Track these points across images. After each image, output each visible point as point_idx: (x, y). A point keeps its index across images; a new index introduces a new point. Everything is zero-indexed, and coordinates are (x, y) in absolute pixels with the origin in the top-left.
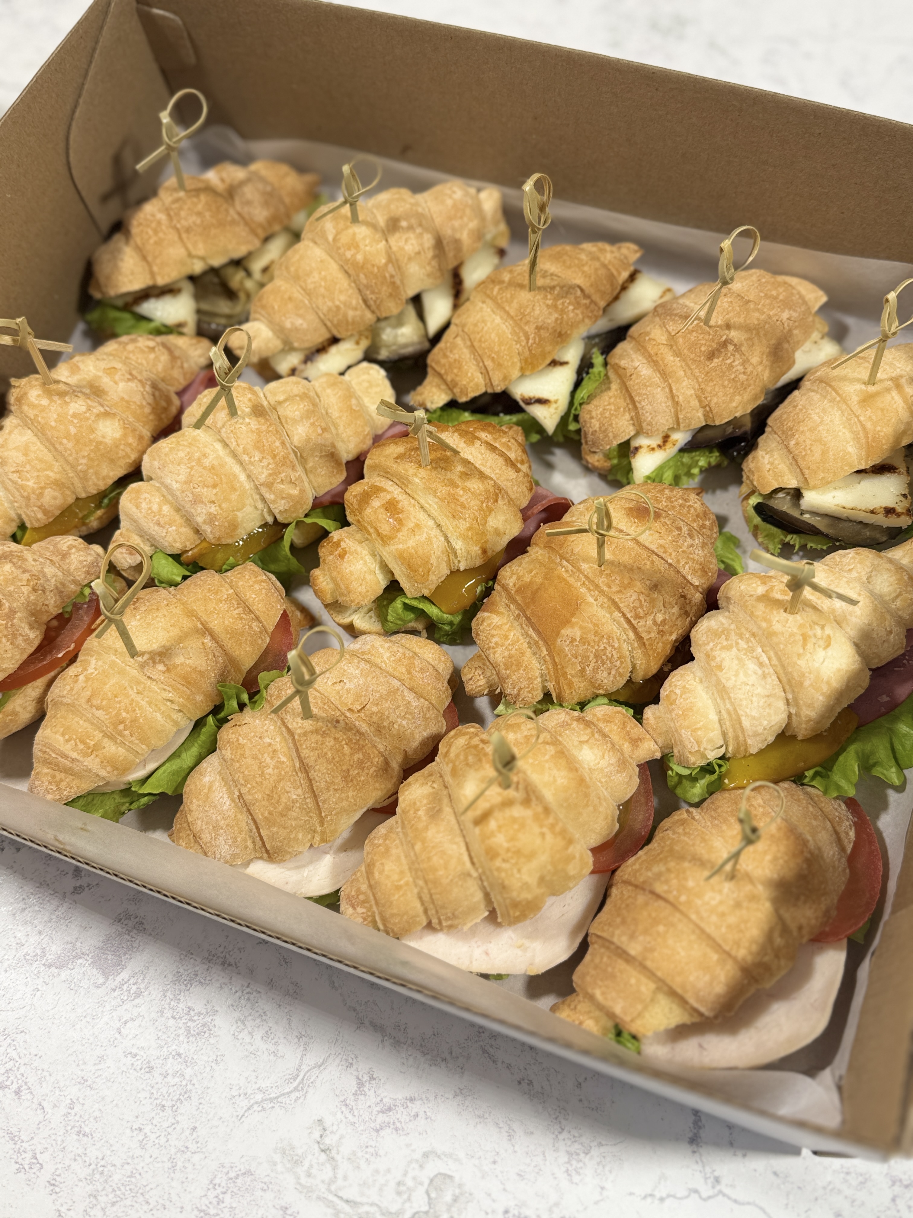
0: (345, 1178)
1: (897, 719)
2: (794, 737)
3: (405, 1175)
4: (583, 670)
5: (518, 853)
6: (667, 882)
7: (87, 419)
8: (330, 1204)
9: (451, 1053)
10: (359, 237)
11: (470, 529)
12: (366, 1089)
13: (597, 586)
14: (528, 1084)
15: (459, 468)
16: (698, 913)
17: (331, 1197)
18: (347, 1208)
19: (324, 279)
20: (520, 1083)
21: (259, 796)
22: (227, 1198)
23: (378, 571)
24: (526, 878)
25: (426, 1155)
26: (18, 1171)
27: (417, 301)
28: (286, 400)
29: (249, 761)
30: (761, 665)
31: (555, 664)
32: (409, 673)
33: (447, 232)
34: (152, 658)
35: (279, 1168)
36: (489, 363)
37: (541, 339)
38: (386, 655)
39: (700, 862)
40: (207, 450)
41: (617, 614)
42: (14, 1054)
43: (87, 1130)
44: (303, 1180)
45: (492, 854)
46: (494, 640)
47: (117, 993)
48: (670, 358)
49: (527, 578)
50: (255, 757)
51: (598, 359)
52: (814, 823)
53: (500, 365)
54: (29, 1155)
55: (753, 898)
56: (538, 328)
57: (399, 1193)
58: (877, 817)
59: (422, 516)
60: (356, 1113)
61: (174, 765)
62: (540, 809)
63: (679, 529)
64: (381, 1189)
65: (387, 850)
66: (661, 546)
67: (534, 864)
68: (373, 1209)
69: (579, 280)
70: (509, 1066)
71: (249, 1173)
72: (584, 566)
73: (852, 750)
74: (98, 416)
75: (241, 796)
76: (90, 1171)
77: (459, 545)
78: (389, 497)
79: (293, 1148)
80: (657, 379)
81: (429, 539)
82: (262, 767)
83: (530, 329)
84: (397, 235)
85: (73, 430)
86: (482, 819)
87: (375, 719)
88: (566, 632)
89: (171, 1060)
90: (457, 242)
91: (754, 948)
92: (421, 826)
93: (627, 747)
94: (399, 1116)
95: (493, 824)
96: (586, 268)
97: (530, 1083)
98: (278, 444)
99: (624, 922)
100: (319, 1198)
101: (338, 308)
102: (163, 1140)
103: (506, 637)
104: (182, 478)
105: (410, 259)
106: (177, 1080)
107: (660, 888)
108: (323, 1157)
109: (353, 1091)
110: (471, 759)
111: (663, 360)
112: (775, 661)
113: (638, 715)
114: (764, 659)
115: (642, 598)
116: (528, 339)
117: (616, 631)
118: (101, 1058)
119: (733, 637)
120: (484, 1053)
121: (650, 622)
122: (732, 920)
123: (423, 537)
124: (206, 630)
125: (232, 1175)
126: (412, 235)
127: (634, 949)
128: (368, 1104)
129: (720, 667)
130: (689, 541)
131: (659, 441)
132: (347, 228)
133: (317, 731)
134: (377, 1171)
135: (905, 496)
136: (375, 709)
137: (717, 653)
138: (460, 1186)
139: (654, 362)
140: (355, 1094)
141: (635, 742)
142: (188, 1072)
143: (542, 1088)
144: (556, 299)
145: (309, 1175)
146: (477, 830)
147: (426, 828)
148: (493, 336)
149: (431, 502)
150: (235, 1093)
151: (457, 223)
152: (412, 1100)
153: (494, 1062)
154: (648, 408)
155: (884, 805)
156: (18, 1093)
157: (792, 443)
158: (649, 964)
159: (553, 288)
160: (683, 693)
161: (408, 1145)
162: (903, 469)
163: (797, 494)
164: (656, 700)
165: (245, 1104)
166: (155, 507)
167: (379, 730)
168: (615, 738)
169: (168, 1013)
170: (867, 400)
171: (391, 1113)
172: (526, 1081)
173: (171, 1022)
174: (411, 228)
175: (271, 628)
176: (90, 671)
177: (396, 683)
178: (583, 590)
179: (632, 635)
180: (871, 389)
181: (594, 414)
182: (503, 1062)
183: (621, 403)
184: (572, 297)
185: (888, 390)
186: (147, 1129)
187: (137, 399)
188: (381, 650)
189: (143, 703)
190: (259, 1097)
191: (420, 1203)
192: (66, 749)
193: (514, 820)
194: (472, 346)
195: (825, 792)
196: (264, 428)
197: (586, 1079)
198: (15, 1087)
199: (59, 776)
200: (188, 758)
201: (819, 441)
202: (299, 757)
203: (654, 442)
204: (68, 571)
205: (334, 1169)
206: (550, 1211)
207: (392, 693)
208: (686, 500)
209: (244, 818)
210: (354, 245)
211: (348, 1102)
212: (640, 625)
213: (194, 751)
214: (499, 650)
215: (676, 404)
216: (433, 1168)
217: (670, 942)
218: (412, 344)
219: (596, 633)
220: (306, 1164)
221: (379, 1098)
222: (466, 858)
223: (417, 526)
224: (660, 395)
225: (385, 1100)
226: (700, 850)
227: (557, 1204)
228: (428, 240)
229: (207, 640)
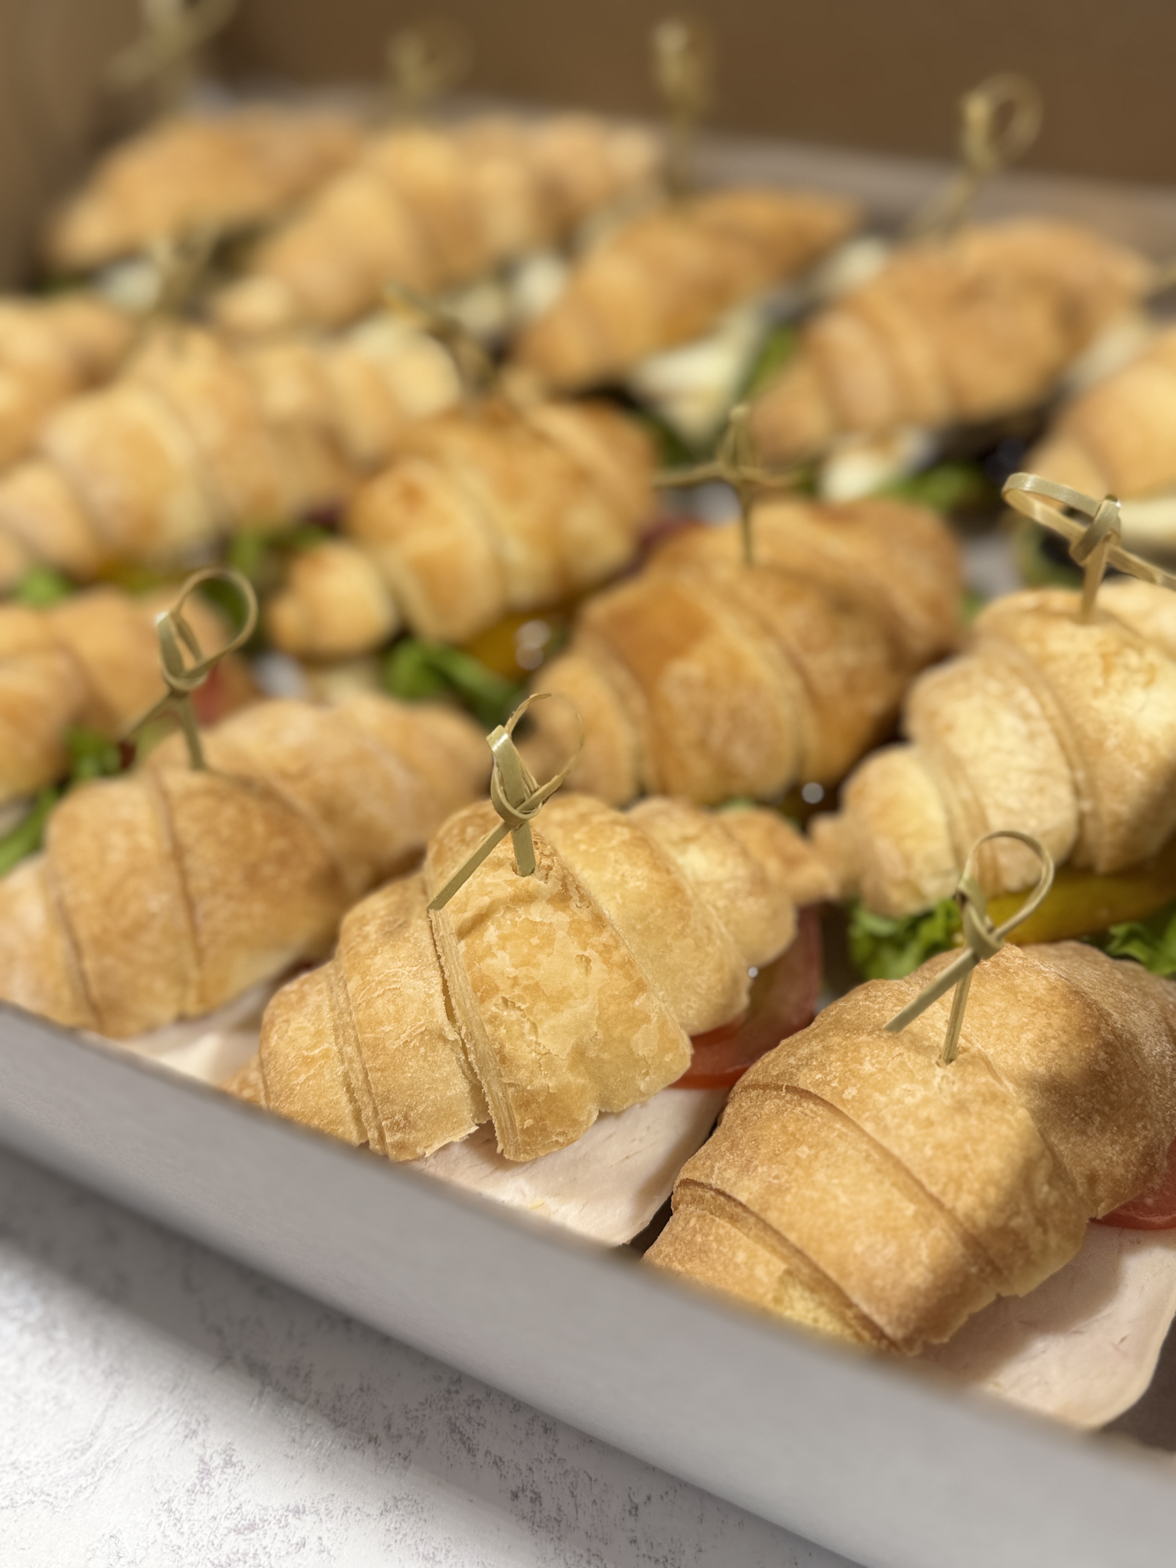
5: (535, 989)
6: (822, 1067)
9: (389, 1427)
12: (213, 1484)
14: (532, 1501)
20: (515, 1496)
21: (88, 898)
45: (484, 988)
60: (186, 1528)
70: (498, 1462)
86: (472, 926)
87: (325, 794)
88: (677, 668)
94: (266, 1542)
95: (491, 933)
97: (536, 1498)
107: (807, 1080)
109: (188, 1484)
112: (1052, 709)
120: (452, 1431)
127: (747, 1191)
128: (211, 1514)
133: (210, 793)
140: (191, 1491)
141: (791, 862)
143: (559, 1509)
146: (462, 946)
152: (298, 1512)
153: (470, 1450)
164: (838, 806)
171: (253, 1535)
172: (529, 1494)
182: (488, 1452)
193: (533, 928)
197: (649, 1498)
202: (172, 833)
211: (174, 1506)
221: (235, 1504)
225: (244, 1509)
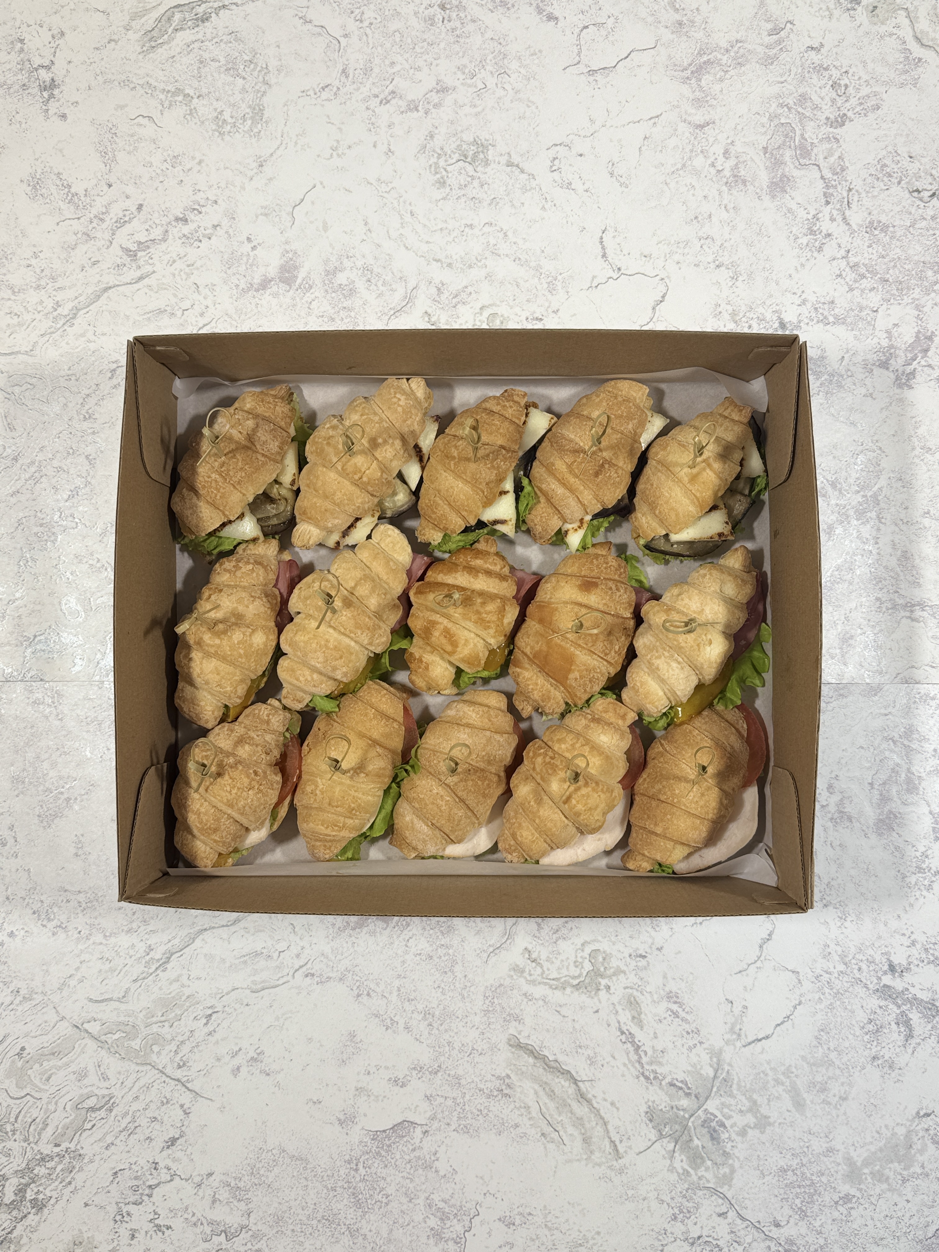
0: (548, 970)
1: (752, 650)
2: (703, 684)
3: (576, 957)
4: (585, 690)
5: (590, 809)
6: (665, 793)
7: (246, 641)
8: (545, 984)
10: (359, 464)
11: (496, 631)
13: (579, 645)
15: (479, 600)
16: (685, 805)
17: (545, 981)
18: (554, 982)
19: (345, 494)
21: (443, 822)
22: (496, 1000)
23: (449, 667)
24: (596, 818)
25: (583, 945)
26: (387, 1029)
27: (401, 476)
28: (356, 585)
29: (430, 806)
30: (679, 663)
31: (569, 692)
32: (490, 721)
33: (405, 430)
34: (355, 772)
35: (515, 977)
36: (464, 513)
37: (491, 489)
38: (474, 715)
39: (679, 779)
40: (327, 637)
41: (595, 656)
42: (358, 978)
43: (412, 997)
44: (529, 978)
45: (578, 814)
46: (531, 687)
47: (397, 928)
48: (572, 480)
49: (537, 648)
50: (433, 803)
51: (525, 482)
52: (726, 733)
53: (471, 512)
54: (388, 1020)
55: (708, 789)
56: (487, 484)
57: (576, 967)
58: (754, 702)
59: (466, 633)
60: (542, 939)
61: (383, 813)
62: (594, 785)
63: (611, 589)
64: (567, 968)
65: (520, 824)
66: (605, 604)
67: (599, 810)
68: (567, 978)
69: (500, 441)
71: (501, 985)
72: (568, 636)
73: (734, 677)
74: (250, 635)
75: (433, 824)
76: (423, 1015)
77: (492, 641)
78: (442, 627)
79: (517, 966)
80: (568, 494)
81: (475, 645)
82: (439, 807)
83: (483, 486)
84: (379, 450)
85: (242, 652)
86: (568, 800)
87: (486, 758)
88: (571, 676)
89: (439, 950)
90: (413, 432)
91: (715, 811)
92: (535, 810)
93: (620, 722)
95: (574, 802)
96: (501, 431)
98: (367, 620)
99: (649, 817)
100: (539, 983)
101: (359, 507)
102: (452, 987)
103: (537, 684)
104: (321, 660)
105: (391, 461)
106: (447, 957)
107: (663, 798)
108: (534, 964)
110: (550, 772)
111: (568, 482)
112: (686, 659)
113: (619, 699)
114: (680, 659)
115: (606, 643)
116: (483, 492)
117: (595, 662)
118: (404, 962)
119: (661, 650)
121: (613, 653)
122: (702, 803)
123: (472, 645)
124: (375, 743)
125: (493, 989)
126: (388, 447)
127: (659, 830)
128: (546, 933)
129: (658, 668)
130: (618, 594)
131: (578, 524)
132: (348, 461)
133: (461, 780)
134: (562, 961)
135: (727, 523)
136: (484, 753)
137: (654, 661)
138: (604, 952)
139: (563, 483)
141: (623, 717)
142: (451, 951)
144: (492, 463)
145: (531, 975)
146: (566, 806)
147: (538, 811)
148: (461, 496)
149: (469, 625)
150: (478, 952)
151: (409, 422)
154: (568, 512)
155: (756, 695)
156: (368, 994)
157: (657, 512)
158: (668, 835)
159: (488, 455)
160: (642, 686)
161: (573, 944)
162: (723, 506)
163: (667, 536)
164: (625, 684)
165: (486, 955)
166: (309, 678)
167: (489, 762)
168: (613, 720)
169: (428, 928)
170: (693, 479)
171: (559, 932)
173: (431, 932)
174: (385, 442)
175: (401, 720)
176: (321, 787)
177: (488, 733)
178: (572, 649)
179: (605, 663)
180: (695, 471)
181: (536, 522)
183: (550, 510)
184: (501, 457)
185: (704, 469)
186: (442, 985)
187: (262, 609)
188: (470, 713)
189: (360, 795)
190: (491, 949)
191: (588, 966)
192: (328, 831)
193: (583, 796)
194: (450, 504)
195: (726, 707)
196: (356, 613)
198: (365, 992)
199: (328, 844)
200: (388, 807)
201: (672, 509)
202: (457, 796)
203: (575, 525)
204: (274, 730)
205: (542, 967)
206: (651, 947)
207: (489, 740)
208: (607, 563)
209: (437, 832)
210: (357, 470)
211: (536, 935)
212: (609, 658)
213: (390, 802)
214: (535, 692)
215: (583, 505)
216: (588, 950)
217: (675, 822)
218: (406, 503)
219: (587, 670)
220: (527, 970)
222: (564, 819)
223: (466, 640)
224: (572, 502)
226: (676, 771)
227: (652, 944)
228: (398, 443)
229: (379, 749)
